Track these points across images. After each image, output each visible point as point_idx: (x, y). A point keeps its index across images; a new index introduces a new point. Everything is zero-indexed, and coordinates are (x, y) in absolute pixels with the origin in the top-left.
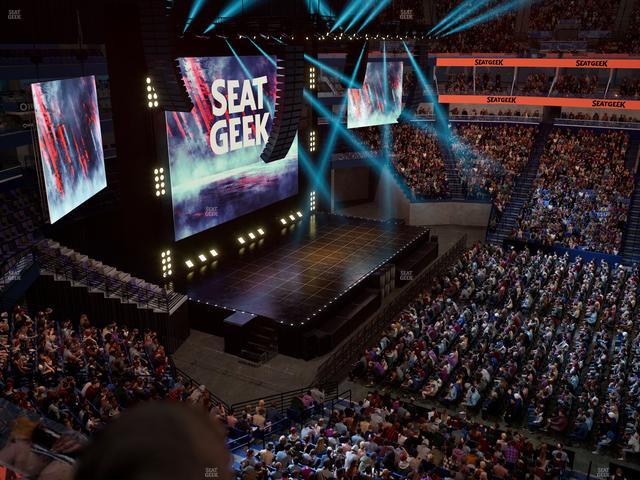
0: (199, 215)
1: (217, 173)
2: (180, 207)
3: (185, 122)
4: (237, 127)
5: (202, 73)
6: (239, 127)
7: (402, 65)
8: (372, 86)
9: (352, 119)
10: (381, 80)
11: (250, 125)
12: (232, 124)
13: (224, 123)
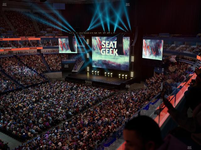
0: (97, 64)
1: (102, 58)
4: (108, 51)
5: (100, 40)
6: (109, 51)
7: (163, 41)
8: (151, 47)
9: (144, 56)
10: (154, 45)
11: (112, 51)
12: (107, 49)
13: (104, 49)
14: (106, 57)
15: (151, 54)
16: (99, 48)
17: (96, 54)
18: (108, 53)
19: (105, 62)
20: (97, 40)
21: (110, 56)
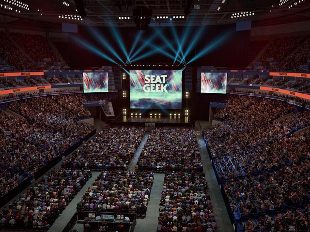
0: (138, 104)
1: (145, 96)
3: (135, 83)
4: (153, 87)
5: (142, 73)
7: (226, 74)
8: (212, 80)
9: (203, 90)
10: (216, 78)
11: (159, 87)
12: (152, 85)
13: (149, 85)
14: (151, 94)
15: (212, 88)
16: (141, 84)
17: (136, 91)
19: (149, 101)
20: (138, 74)
21: (157, 92)
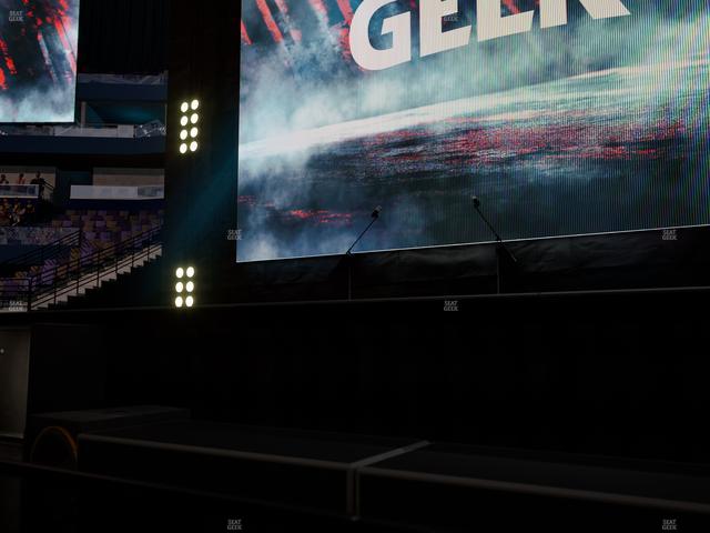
0: (301, 214)
1: (366, 116)
2: (256, 189)
3: (283, 9)
14: (430, 80)
18: (448, 24)
19: (406, 166)
21: (491, 47)
